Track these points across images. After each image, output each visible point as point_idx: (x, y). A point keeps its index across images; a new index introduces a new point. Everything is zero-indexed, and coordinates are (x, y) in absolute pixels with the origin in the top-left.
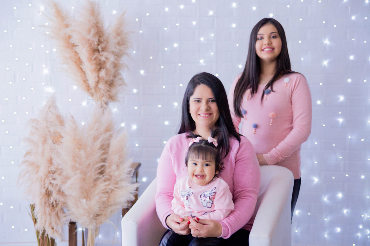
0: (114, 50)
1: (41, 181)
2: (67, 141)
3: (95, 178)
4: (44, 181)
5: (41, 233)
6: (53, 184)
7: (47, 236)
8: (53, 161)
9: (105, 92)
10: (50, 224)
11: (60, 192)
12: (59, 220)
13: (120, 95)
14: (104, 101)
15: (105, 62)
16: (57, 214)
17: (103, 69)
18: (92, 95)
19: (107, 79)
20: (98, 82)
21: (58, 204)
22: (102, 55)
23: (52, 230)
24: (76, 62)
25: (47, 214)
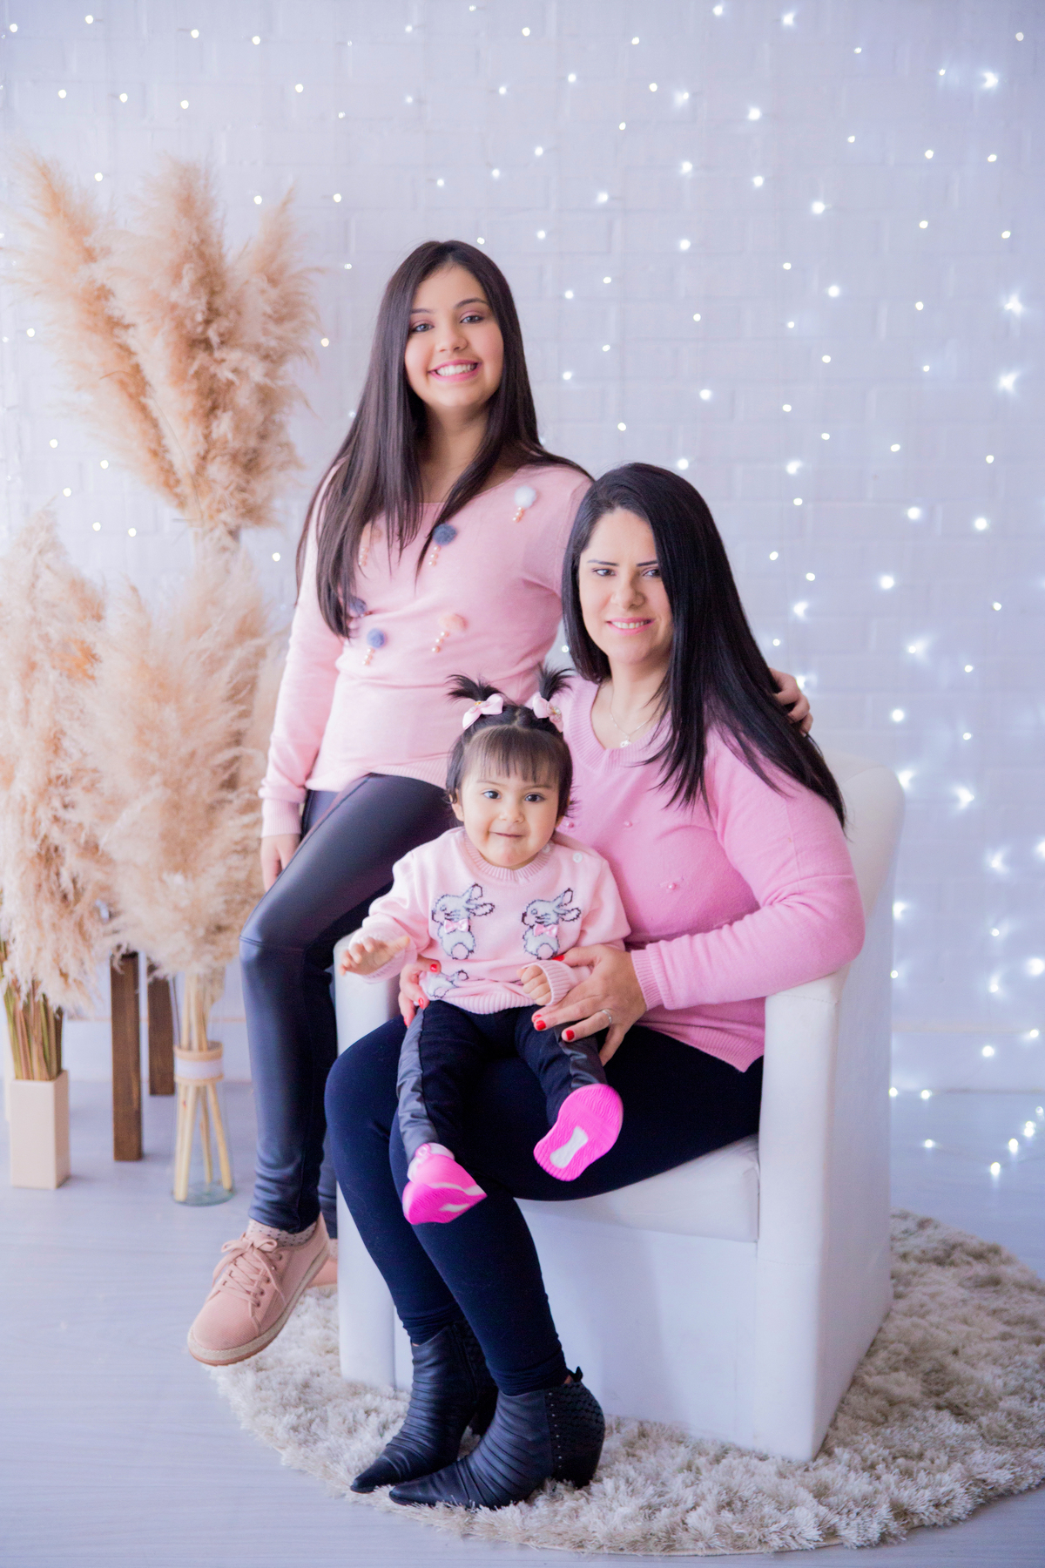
0: (262, 340)
1: (24, 810)
2: (115, 670)
3: (209, 800)
4: (34, 813)
5: (25, 989)
6: (65, 824)
7: (42, 999)
8: (66, 743)
9: (232, 494)
10: (57, 958)
11: (91, 849)
12: (89, 946)
13: (277, 503)
14: (225, 524)
15: (230, 384)
16: (80, 925)
17: (224, 411)
18: (182, 503)
19: (235, 444)
20: (204, 458)
21: (83, 889)
22: (223, 360)
23: (62, 980)
24: (123, 384)
25: (47, 925)
